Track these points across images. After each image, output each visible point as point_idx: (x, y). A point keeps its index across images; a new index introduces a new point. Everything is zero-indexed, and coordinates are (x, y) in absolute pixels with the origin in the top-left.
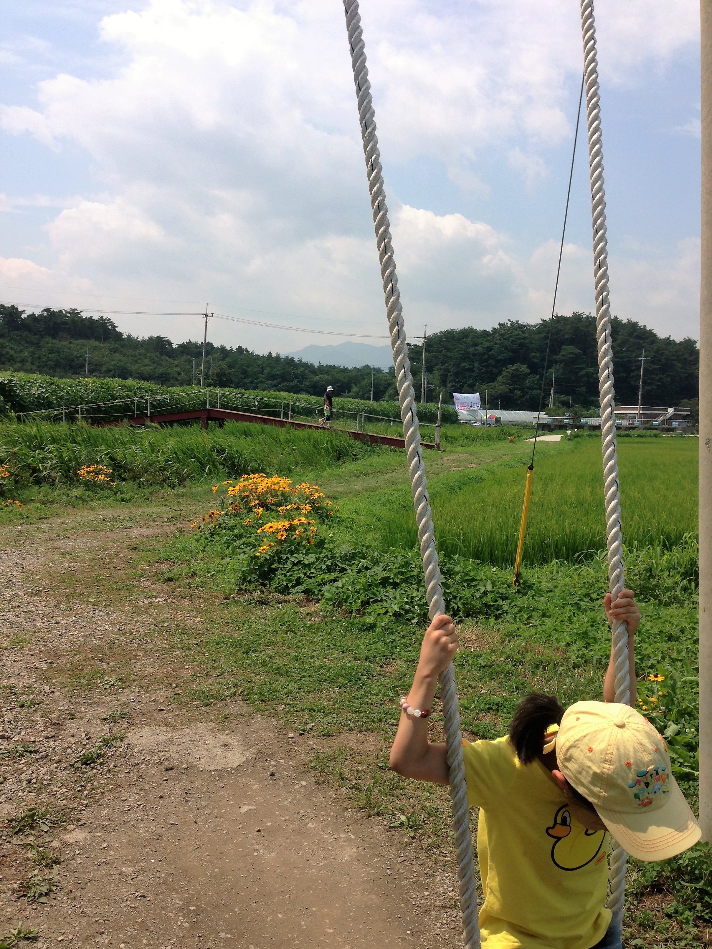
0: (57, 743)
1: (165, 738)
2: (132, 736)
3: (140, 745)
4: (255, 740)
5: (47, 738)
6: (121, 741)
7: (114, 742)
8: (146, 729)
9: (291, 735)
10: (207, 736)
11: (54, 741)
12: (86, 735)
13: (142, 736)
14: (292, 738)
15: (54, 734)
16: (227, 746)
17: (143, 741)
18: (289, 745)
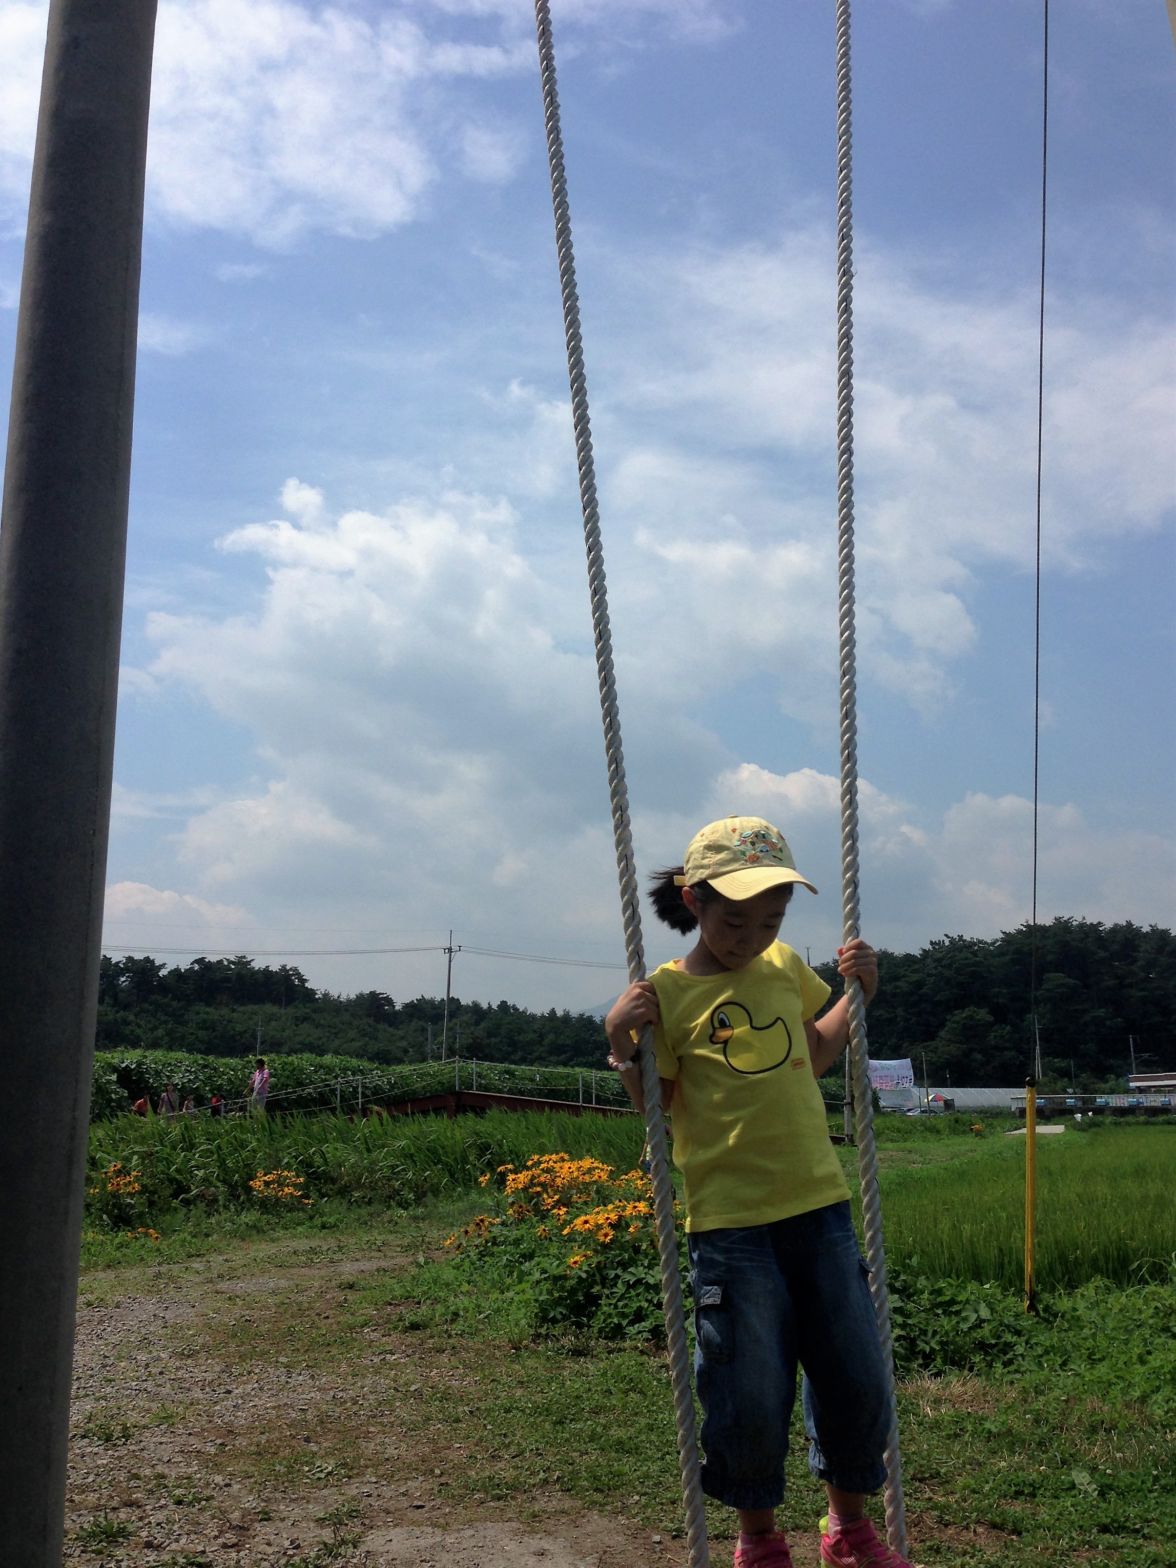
0: (242, 1554)
1: (431, 1541)
2: (374, 1540)
3: (387, 1552)
4: (592, 1547)
5: (225, 1546)
6: (355, 1547)
7: (342, 1550)
8: (398, 1530)
9: (657, 1538)
10: (506, 1541)
11: (239, 1552)
12: (292, 1543)
13: (391, 1540)
14: (659, 1543)
15: (237, 1540)
16: (542, 1554)
17: (394, 1546)
18: (655, 1552)
